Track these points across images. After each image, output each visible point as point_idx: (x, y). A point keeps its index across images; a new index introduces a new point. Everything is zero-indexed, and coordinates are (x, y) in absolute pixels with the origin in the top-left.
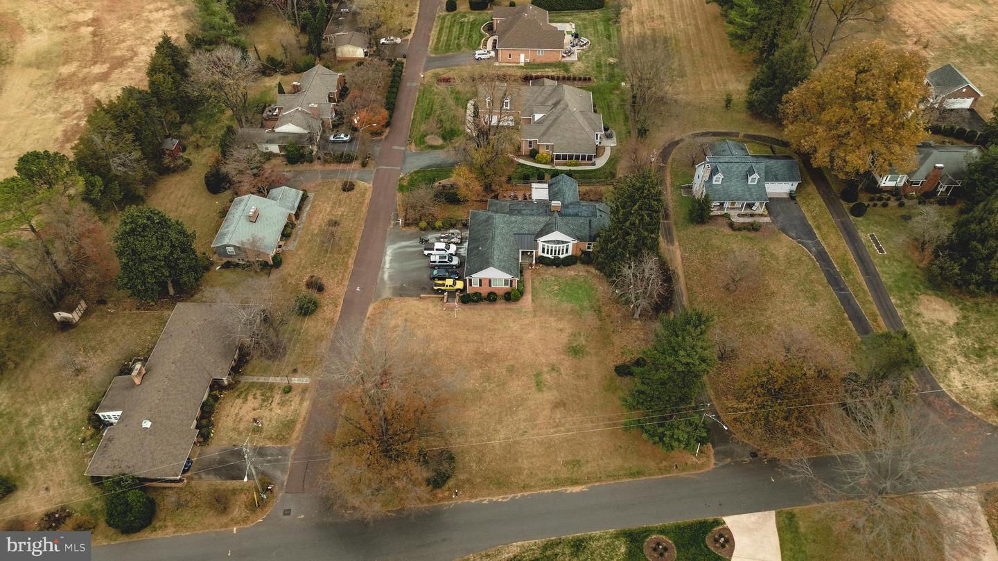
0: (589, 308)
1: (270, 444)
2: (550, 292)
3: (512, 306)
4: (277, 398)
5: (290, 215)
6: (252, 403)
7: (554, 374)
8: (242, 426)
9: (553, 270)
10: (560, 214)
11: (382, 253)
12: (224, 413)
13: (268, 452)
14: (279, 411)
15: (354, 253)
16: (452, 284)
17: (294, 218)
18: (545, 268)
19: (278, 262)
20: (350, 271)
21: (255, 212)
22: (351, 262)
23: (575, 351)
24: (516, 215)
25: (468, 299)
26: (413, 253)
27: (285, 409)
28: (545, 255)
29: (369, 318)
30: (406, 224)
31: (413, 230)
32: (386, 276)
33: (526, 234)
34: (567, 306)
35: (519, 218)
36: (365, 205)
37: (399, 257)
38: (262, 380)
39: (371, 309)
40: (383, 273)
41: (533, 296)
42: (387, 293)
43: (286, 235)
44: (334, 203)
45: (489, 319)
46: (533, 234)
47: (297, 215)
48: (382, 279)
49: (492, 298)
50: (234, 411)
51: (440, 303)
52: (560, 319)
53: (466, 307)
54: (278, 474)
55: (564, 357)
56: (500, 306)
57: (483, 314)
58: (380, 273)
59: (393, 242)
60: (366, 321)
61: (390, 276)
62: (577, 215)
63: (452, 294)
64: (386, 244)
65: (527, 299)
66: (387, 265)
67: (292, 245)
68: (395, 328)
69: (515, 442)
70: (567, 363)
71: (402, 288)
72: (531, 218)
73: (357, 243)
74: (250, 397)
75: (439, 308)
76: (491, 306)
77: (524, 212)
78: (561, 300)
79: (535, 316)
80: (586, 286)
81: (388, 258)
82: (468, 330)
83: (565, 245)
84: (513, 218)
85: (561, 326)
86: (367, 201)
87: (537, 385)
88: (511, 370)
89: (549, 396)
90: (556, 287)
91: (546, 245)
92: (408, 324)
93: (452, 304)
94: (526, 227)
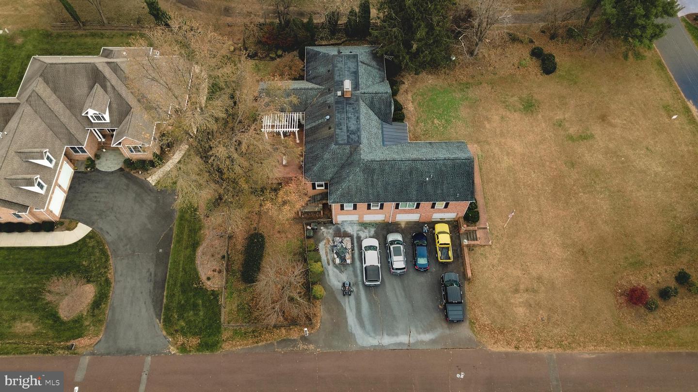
0: (463, 93)
2: (445, 127)
7: (567, 124)
11: (377, 352)
23: (529, 107)
24: (359, 137)
26: (372, 303)
29: (517, 348)
30: (309, 323)
31: (320, 311)
32: (427, 337)
33: (382, 132)
34: (464, 112)
35: (364, 135)
39: (499, 348)
40: (422, 342)
45: (499, 188)
46: (382, 125)
48: (433, 342)
51: (479, 251)
52: (488, 119)
55: (540, 116)
58: (420, 347)
59: (349, 337)
60: (522, 350)
61: (426, 331)
62: (356, 73)
64: (354, 348)
66: (403, 339)
68: (530, 306)
72: (363, 120)
77: (353, 127)
78: (457, 117)
79: (486, 142)
80: (430, 94)
81: (387, 341)
84: (364, 141)
85: (496, 118)
87: (585, 139)
88: (572, 164)
89: (597, 130)
90: (436, 121)
92: (522, 287)
93: (479, 234)
94: (374, 130)
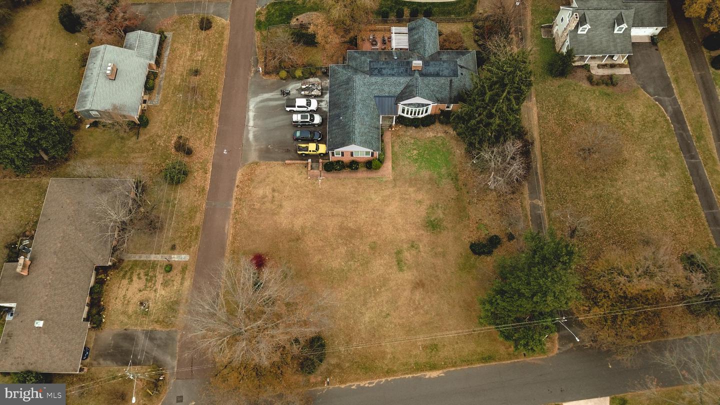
0: (446, 175)
1: (158, 327)
2: (409, 158)
3: (373, 174)
4: (160, 278)
5: (150, 66)
6: (137, 284)
7: (414, 252)
8: (130, 310)
9: (412, 131)
10: (422, 74)
11: (245, 109)
12: (112, 295)
13: (158, 336)
14: (163, 292)
15: (217, 109)
16: (315, 149)
17: (155, 67)
18: (404, 129)
19: (144, 121)
20: (215, 130)
21: (112, 69)
22: (216, 119)
23: (433, 226)
24: (376, 75)
25: (331, 167)
26: (276, 107)
27: (168, 289)
28: (405, 115)
29: (238, 186)
30: (266, 73)
31: (273, 79)
32: (251, 136)
33: (388, 97)
34: (425, 174)
35: (379, 79)
36: (224, 48)
37: (264, 112)
38: (144, 258)
39: (239, 176)
40: (248, 133)
41: (393, 162)
42: (253, 156)
43: (149, 88)
44: (193, 46)
45: (352, 190)
46: (394, 97)
47: (158, 63)
48: (248, 139)
49: (353, 165)
50: (122, 293)
51: (304, 171)
52: (419, 190)
53: (330, 175)
54: (168, 359)
55: (423, 232)
56: (362, 174)
57: (345, 183)
58: (245, 132)
59: (256, 94)
60: (236, 189)
61: (255, 136)
62: (437, 75)
63: (316, 157)
64: (249, 96)
65: (388, 165)
66: (251, 123)
67: (157, 99)
68: (263, 198)
69: (380, 325)
70: (426, 237)
71: (267, 151)
72: (392, 79)
73: (219, 96)
74: (135, 278)
75: (305, 176)
76: (353, 175)
77: (384, 72)
78: (420, 168)
79: (395, 186)
80: (444, 150)
81: (251, 114)
82: (332, 202)
83: (425, 108)
84: (373, 79)
85: (420, 197)
86: (226, 43)
87: (398, 264)
88: (373, 247)
89: (408, 276)
90: (415, 152)
91: (406, 108)
92: (276, 194)
93: (316, 172)
94: (387, 89)
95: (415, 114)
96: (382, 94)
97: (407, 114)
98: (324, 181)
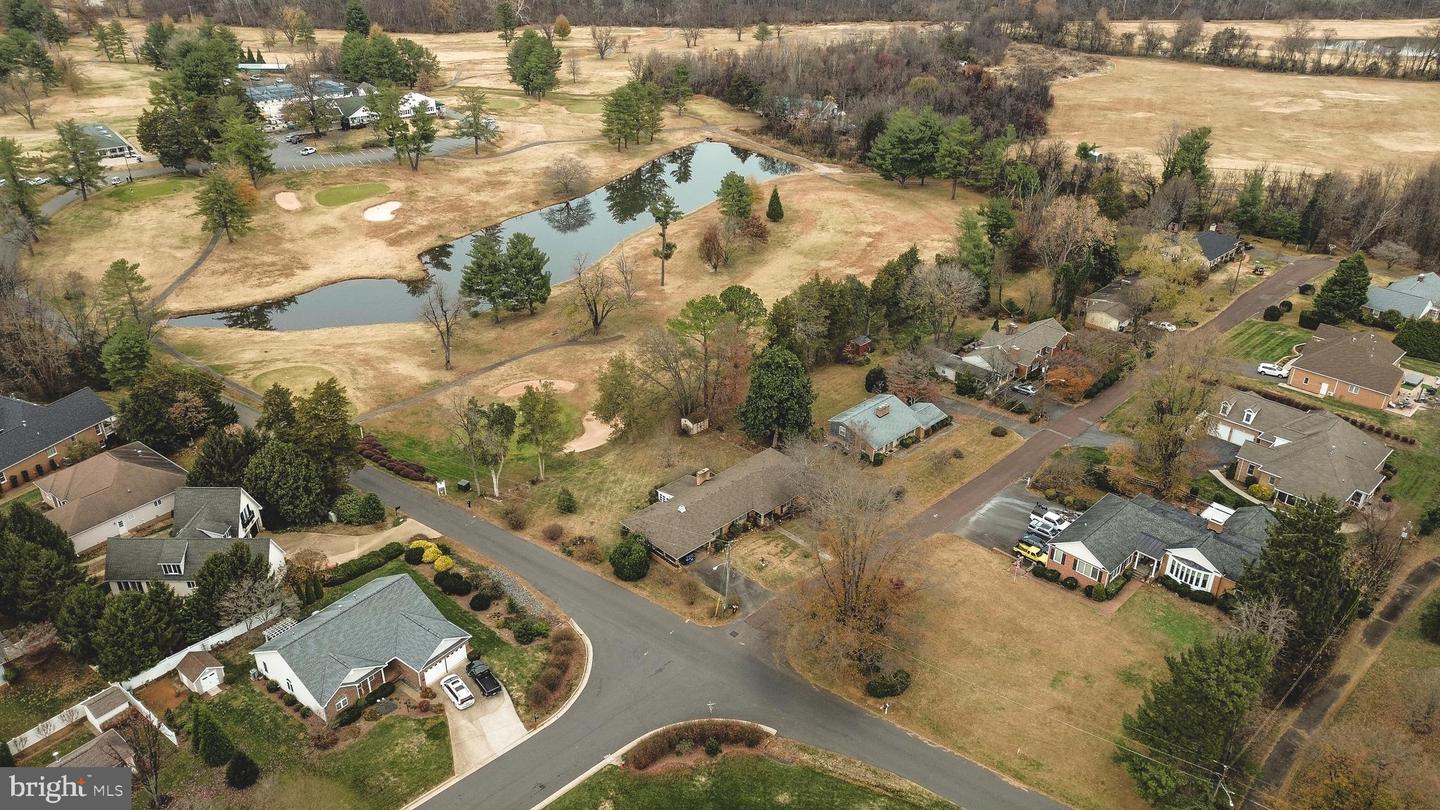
1: (761, 583)
2: (1149, 614)
3: (1092, 604)
4: (794, 556)
5: (918, 429)
6: (771, 548)
7: (1083, 683)
8: (750, 559)
9: (1174, 597)
10: (1217, 535)
11: (986, 499)
12: (744, 543)
13: (755, 588)
14: (787, 566)
15: (956, 487)
16: (1035, 553)
17: (922, 435)
18: (1164, 590)
19: (879, 461)
20: (941, 498)
21: (885, 408)
22: (948, 492)
23: (1129, 678)
24: (1157, 513)
25: (1041, 573)
26: (1018, 511)
27: (793, 567)
28: (1173, 576)
29: (926, 542)
30: (1034, 486)
31: (1038, 495)
32: (973, 519)
33: (1155, 538)
34: (1159, 635)
35: (1159, 519)
36: (1004, 454)
37: (1000, 510)
38: (793, 538)
39: (935, 536)
40: (972, 515)
41: (1124, 606)
42: (962, 532)
43: (904, 444)
44: (973, 440)
45: (1052, 601)
46: (1167, 542)
47: (928, 434)
48: (967, 520)
49: (1071, 584)
50: (753, 546)
51: (1008, 563)
52: (1138, 643)
53: (1035, 579)
54: (750, 606)
55: (1111, 676)
56: (1075, 598)
57: (1051, 594)
58: (970, 513)
59: (1007, 495)
60: (921, 543)
61: (977, 521)
62: (1240, 547)
63: (1027, 562)
64: (998, 494)
65: (1113, 606)
66: (983, 511)
67: (904, 454)
68: (944, 561)
69: (985, 711)
70: (1109, 683)
71: (981, 536)
72: (1175, 525)
73: (966, 480)
74: (773, 544)
75: (1004, 567)
76: (1064, 592)
77: (1170, 515)
78: (1156, 628)
79: (1109, 624)
81: (988, 506)
82: (1018, 598)
83: (1203, 573)
84: (1151, 516)
85: (1134, 649)
86: (1008, 452)
87: (1054, 681)
88: (1034, 653)
89: (1058, 696)
90: (1161, 614)
91: (1177, 562)
92: (960, 564)
93: (1022, 571)
94: (1162, 532)
95: (1186, 580)
96: (1153, 534)
97: (1176, 576)
98: (1025, 582)
